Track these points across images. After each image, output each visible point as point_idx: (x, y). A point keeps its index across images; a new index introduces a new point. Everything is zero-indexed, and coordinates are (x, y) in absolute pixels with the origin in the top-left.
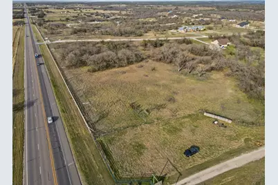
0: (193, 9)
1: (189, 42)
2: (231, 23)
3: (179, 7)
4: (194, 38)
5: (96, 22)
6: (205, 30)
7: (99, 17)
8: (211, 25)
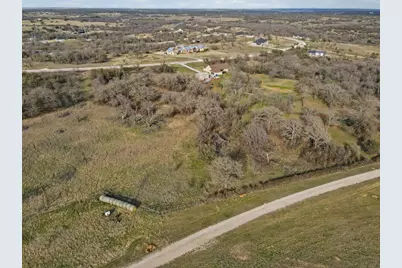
0: (214, 20)
1: (171, 70)
2: (247, 40)
3: (196, 17)
4: (183, 64)
5: (56, 40)
6: (206, 50)
7: (68, 32)
8: (219, 44)
